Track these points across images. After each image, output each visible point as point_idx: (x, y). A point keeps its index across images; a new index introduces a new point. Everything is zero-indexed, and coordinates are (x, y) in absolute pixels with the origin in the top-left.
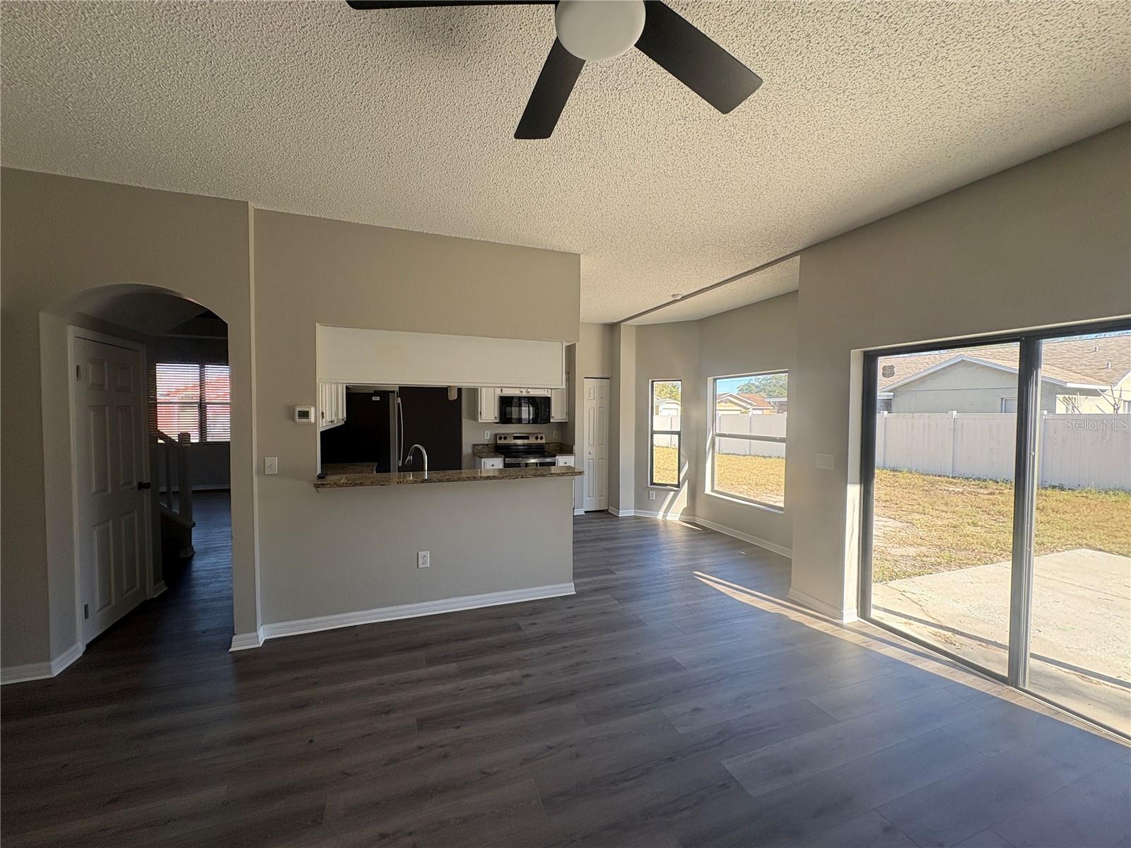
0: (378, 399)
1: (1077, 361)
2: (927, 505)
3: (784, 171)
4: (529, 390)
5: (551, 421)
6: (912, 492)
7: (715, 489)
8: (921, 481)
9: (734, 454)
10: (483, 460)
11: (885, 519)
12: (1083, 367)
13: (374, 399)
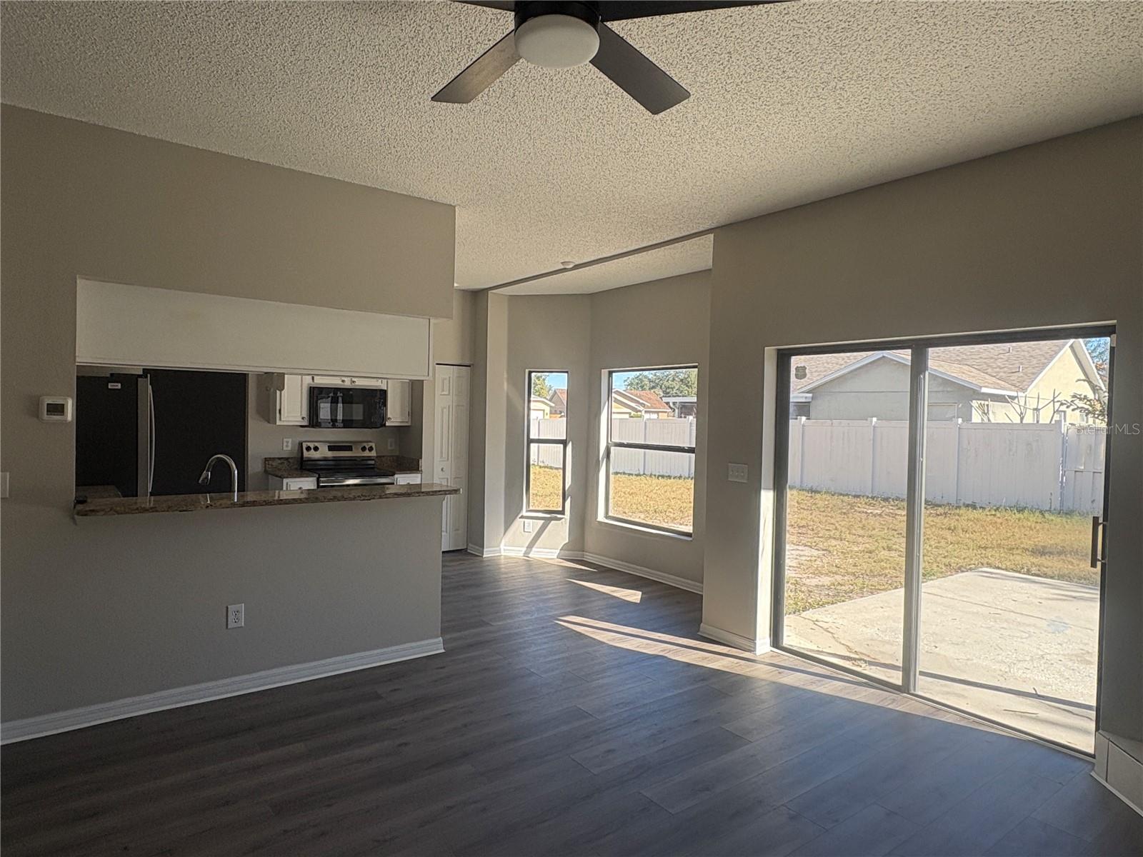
0: (119, 386)
1: (992, 362)
2: (843, 529)
3: (702, 153)
4: (354, 379)
5: (387, 424)
6: (830, 515)
7: (610, 514)
8: (839, 502)
9: (624, 473)
10: (285, 481)
11: (800, 548)
12: (998, 370)
13: (110, 386)
